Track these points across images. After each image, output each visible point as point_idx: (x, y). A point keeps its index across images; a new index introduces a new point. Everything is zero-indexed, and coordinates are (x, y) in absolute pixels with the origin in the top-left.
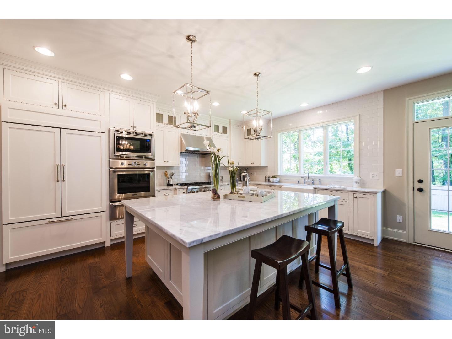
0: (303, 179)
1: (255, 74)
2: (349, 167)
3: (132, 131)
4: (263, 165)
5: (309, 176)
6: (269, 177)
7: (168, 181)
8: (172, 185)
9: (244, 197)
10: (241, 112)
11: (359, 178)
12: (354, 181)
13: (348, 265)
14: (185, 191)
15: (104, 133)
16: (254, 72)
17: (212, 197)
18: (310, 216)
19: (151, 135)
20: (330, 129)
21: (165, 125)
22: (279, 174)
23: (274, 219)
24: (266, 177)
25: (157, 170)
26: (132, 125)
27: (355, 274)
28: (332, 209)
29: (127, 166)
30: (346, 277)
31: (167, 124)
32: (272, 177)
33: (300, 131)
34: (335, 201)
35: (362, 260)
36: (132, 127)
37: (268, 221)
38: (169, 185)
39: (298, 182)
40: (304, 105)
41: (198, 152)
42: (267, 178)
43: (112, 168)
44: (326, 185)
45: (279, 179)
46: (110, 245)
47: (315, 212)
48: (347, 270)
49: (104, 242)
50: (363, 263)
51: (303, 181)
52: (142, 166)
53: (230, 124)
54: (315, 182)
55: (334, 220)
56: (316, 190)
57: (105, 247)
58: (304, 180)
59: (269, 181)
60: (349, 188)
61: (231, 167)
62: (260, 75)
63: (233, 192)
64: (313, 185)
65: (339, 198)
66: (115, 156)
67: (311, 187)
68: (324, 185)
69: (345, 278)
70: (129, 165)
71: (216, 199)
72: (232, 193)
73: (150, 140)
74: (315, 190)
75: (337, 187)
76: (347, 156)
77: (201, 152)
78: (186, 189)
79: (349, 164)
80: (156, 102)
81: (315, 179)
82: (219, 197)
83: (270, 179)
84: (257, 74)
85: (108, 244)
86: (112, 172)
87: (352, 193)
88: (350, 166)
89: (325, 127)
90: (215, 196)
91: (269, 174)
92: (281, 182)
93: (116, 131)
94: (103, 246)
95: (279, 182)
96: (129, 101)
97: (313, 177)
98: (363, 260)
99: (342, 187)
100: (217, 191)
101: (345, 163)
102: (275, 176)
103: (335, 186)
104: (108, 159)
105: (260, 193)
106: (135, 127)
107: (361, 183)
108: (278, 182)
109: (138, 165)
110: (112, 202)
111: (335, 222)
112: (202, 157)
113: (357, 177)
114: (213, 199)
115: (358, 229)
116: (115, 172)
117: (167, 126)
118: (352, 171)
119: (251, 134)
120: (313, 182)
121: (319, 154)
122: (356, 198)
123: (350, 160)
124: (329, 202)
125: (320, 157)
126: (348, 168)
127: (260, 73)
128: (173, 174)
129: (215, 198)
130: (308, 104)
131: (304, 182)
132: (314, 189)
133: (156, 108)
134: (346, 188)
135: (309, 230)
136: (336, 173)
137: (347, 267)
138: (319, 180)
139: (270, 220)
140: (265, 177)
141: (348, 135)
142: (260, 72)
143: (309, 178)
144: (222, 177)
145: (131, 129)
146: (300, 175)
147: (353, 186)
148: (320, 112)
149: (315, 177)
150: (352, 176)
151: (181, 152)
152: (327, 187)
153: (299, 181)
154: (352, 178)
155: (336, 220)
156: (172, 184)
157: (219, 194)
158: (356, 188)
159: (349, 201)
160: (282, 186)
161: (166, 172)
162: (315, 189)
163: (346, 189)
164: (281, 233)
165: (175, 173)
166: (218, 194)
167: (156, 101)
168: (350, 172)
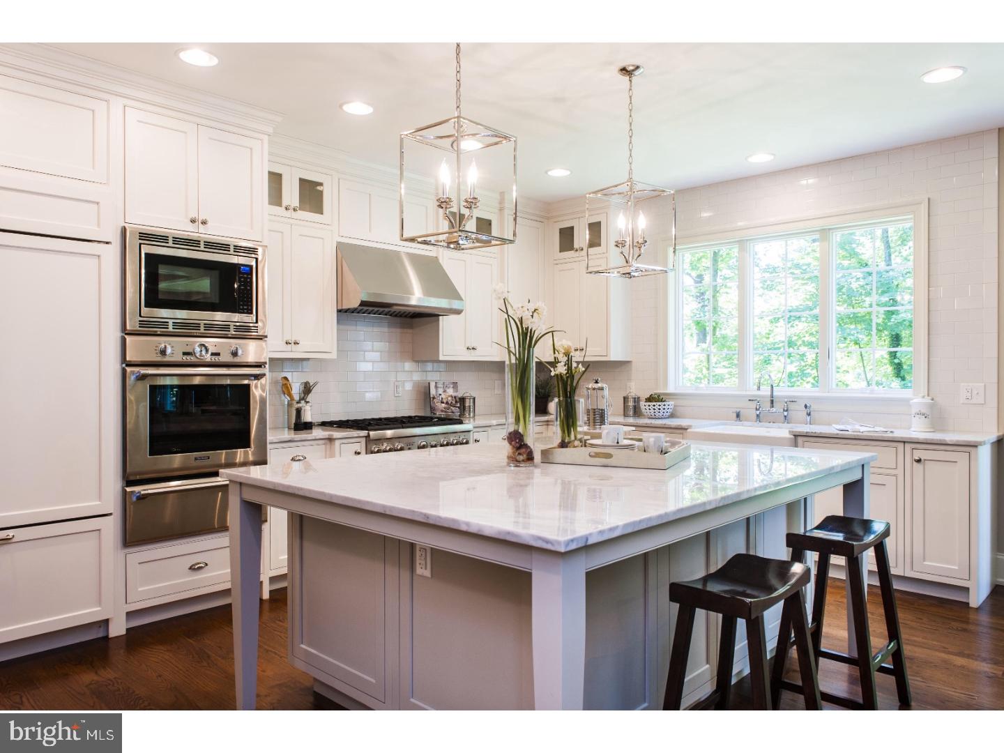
0: (753, 405)
1: (624, 70)
2: (892, 363)
3: (195, 236)
4: (615, 356)
5: (772, 396)
6: (637, 400)
7: (299, 411)
8: (308, 426)
9: (609, 456)
10: (546, 172)
11: (928, 400)
12: (914, 411)
13: (899, 644)
14: (361, 446)
15: (107, 243)
16: (622, 65)
17: (508, 457)
18: (791, 508)
19: (252, 251)
20: (837, 237)
21: (288, 214)
22: (671, 389)
23: (721, 504)
24: (626, 400)
25: (270, 372)
26: (193, 215)
27: (917, 677)
28: (853, 491)
29: (180, 359)
30: (894, 678)
31: (295, 210)
32: (650, 399)
33: (742, 243)
34: (863, 465)
35: (934, 643)
36: (193, 221)
37: (708, 508)
38: (302, 426)
39: (738, 415)
40: (761, 159)
41: (387, 310)
42: (631, 404)
43: (129, 365)
44: (829, 424)
45: (672, 407)
46: (125, 633)
47: (805, 499)
48: (897, 656)
49: (106, 622)
50: (936, 650)
51: (754, 413)
52: (226, 357)
53: (501, 209)
54: (792, 414)
55: (861, 518)
56: (800, 440)
57: (106, 638)
58: (757, 409)
59: (637, 412)
60: (899, 434)
61: (563, 364)
62: (636, 73)
63: (569, 443)
64: (786, 424)
65: (872, 459)
66: (142, 323)
67: (783, 432)
68: (819, 424)
69: (891, 680)
70: (185, 354)
71: (523, 461)
72: (563, 445)
73: (251, 267)
74: (798, 439)
75: (864, 429)
76: (886, 324)
77: (396, 308)
78: (363, 440)
79: (893, 355)
80: (269, 135)
81: (792, 406)
82: (530, 458)
83: (643, 405)
84: (631, 68)
85: (118, 629)
86: (131, 379)
87: (908, 447)
88: (896, 361)
89: (825, 233)
90: (519, 454)
91: (638, 387)
92: (678, 417)
93: (146, 237)
94: (101, 635)
95: (672, 416)
96: (185, 133)
97: (786, 397)
98: (939, 644)
99: (877, 429)
100: (525, 438)
101: (881, 350)
102: (659, 396)
103: (857, 427)
104: (119, 334)
105: (655, 441)
106: (204, 223)
107: (935, 415)
108: (668, 418)
109: (213, 354)
110: (130, 483)
111: (867, 525)
112: (403, 326)
113: (923, 397)
114: (513, 460)
115: (924, 561)
116: (143, 377)
117: (295, 215)
118: (903, 379)
119: (576, 246)
120: (786, 413)
121: (793, 316)
122: (919, 461)
123: (896, 340)
124: (845, 470)
125: (792, 326)
126: (890, 369)
127: (638, 67)
128: (307, 389)
129: (521, 458)
130: (772, 157)
131: (758, 415)
132: (793, 437)
133: (270, 154)
134: (892, 432)
135: (798, 544)
136: (847, 385)
137: (896, 648)
138: (806, 406)
139: (713, 506)
140: (624, 398)
141: (888, 246)
142: (638, 64)
143: (772, 402)
144: (474, 399)
145: (190, 231)
146: (744, 393)
147: (910, 428)
148: (809, 181)
149: (790, 397)
150: (907, 393)
151: (340, 308)
152: (833, 429)
153: (741, 414)
154: (906, 402)
155: (865, 518)
156: (311, 423)
157: (532, 447)
158: (917, 430)
159: (900, 472)
160: (687, 429)
161: (286, 378)
162: (796, 436)
163: (891, 435)
164: (720, 557)
165: (315, 384)
166: (526, 446)
167: (271, 130)
168: (896, 383)
